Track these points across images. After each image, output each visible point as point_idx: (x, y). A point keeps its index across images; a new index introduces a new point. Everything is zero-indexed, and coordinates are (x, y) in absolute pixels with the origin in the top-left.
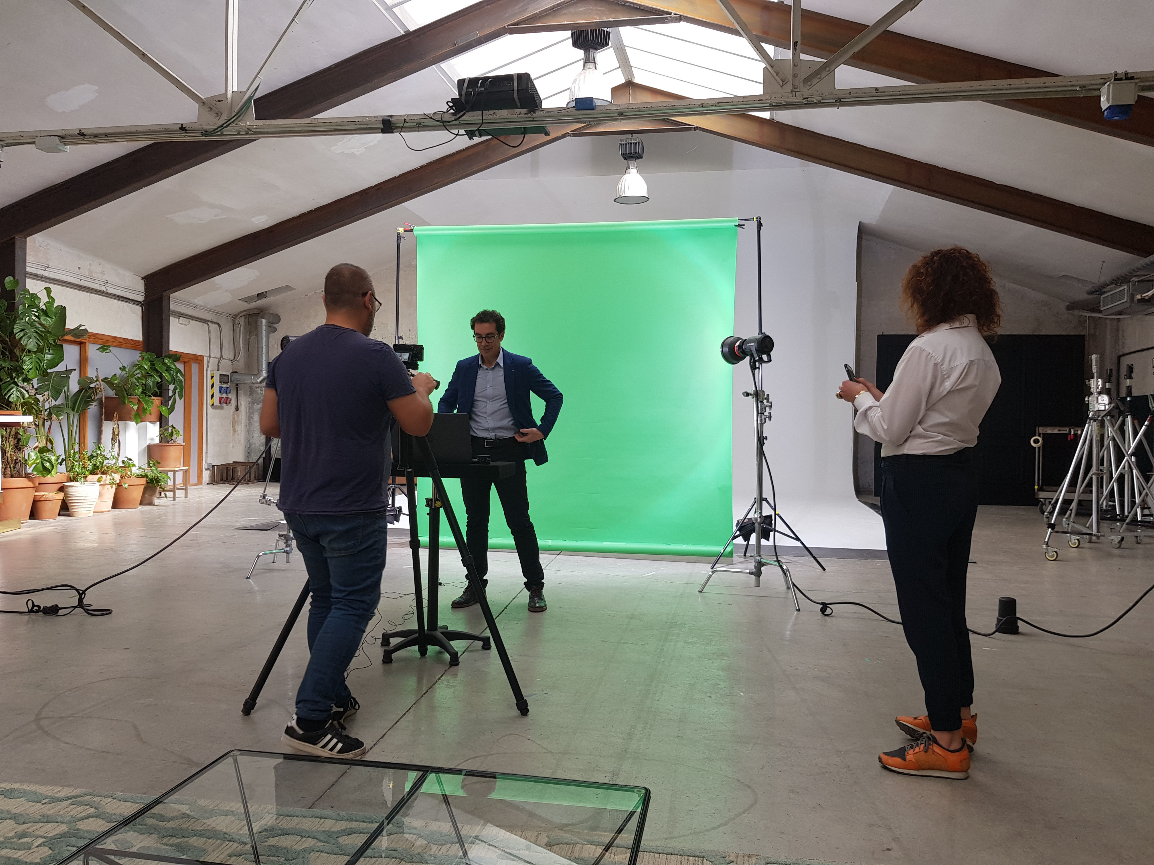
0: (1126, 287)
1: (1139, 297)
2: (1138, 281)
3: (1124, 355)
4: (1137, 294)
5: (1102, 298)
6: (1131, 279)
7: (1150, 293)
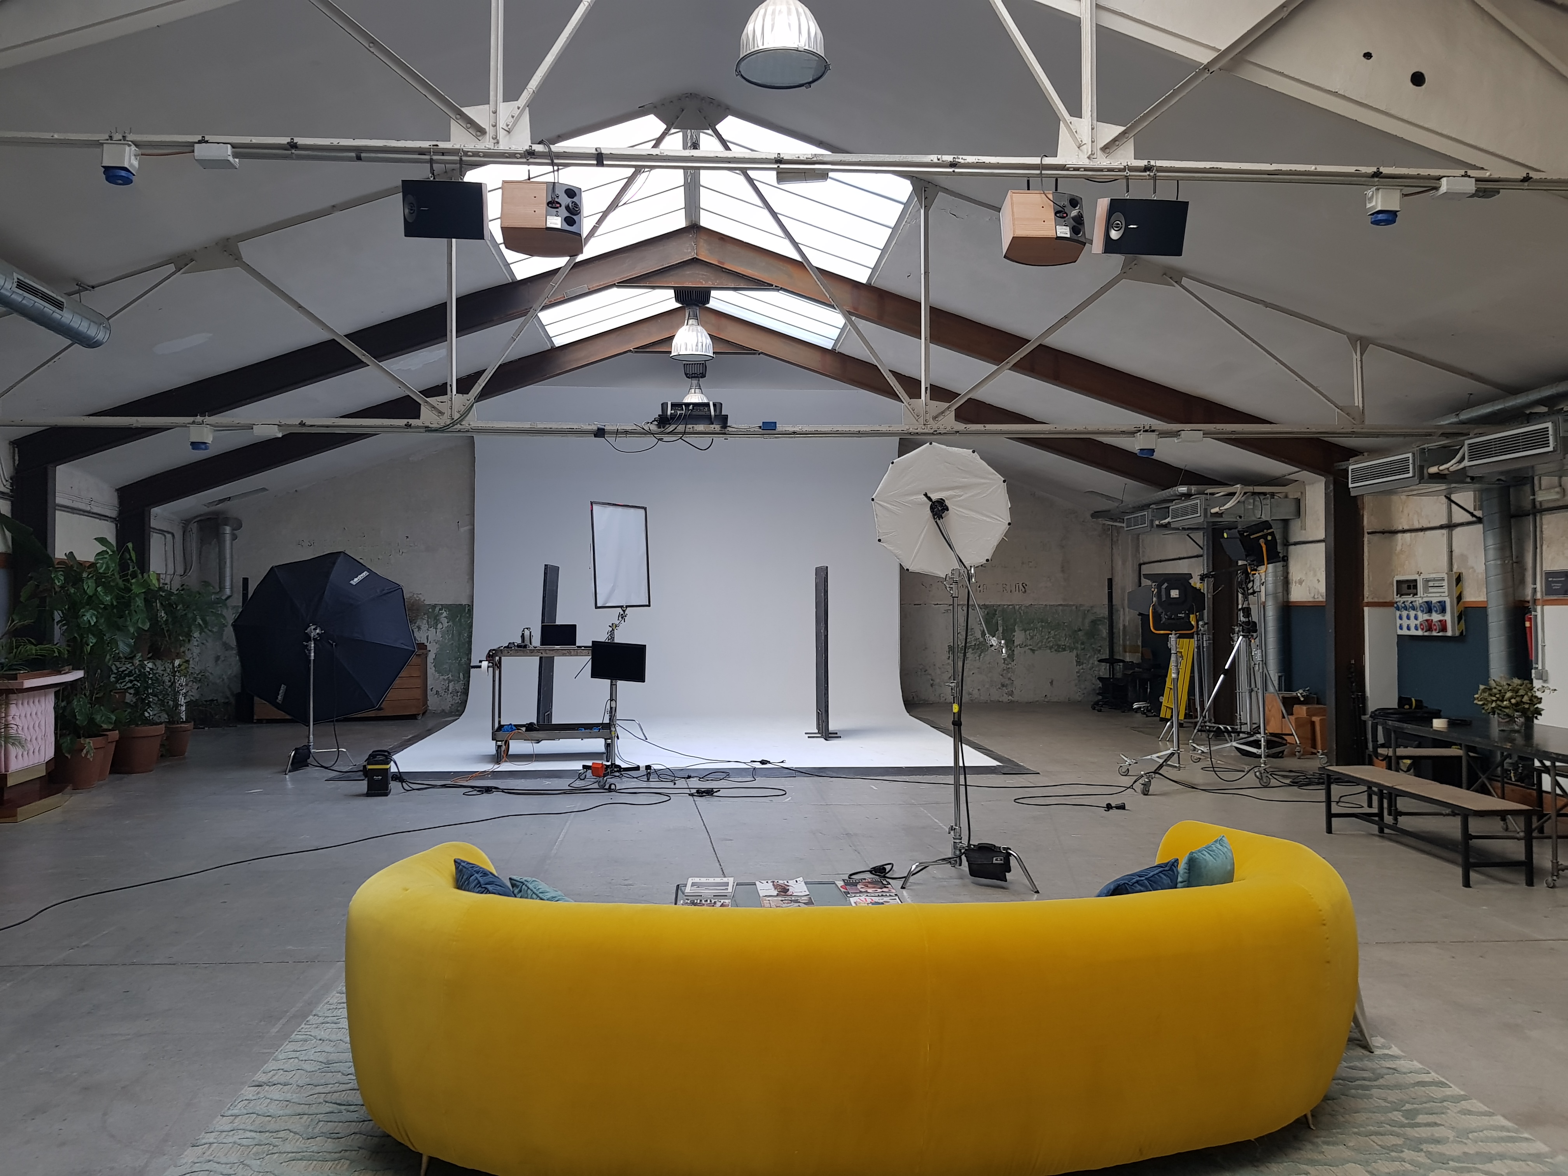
0: (1146, 513)
1: (1157, 523)
2: (1156, 509)
3: (1144, 564)
4: (1156, 521)
5: (1126, 518)
6: (1151, 507)
7: (1166, 521)
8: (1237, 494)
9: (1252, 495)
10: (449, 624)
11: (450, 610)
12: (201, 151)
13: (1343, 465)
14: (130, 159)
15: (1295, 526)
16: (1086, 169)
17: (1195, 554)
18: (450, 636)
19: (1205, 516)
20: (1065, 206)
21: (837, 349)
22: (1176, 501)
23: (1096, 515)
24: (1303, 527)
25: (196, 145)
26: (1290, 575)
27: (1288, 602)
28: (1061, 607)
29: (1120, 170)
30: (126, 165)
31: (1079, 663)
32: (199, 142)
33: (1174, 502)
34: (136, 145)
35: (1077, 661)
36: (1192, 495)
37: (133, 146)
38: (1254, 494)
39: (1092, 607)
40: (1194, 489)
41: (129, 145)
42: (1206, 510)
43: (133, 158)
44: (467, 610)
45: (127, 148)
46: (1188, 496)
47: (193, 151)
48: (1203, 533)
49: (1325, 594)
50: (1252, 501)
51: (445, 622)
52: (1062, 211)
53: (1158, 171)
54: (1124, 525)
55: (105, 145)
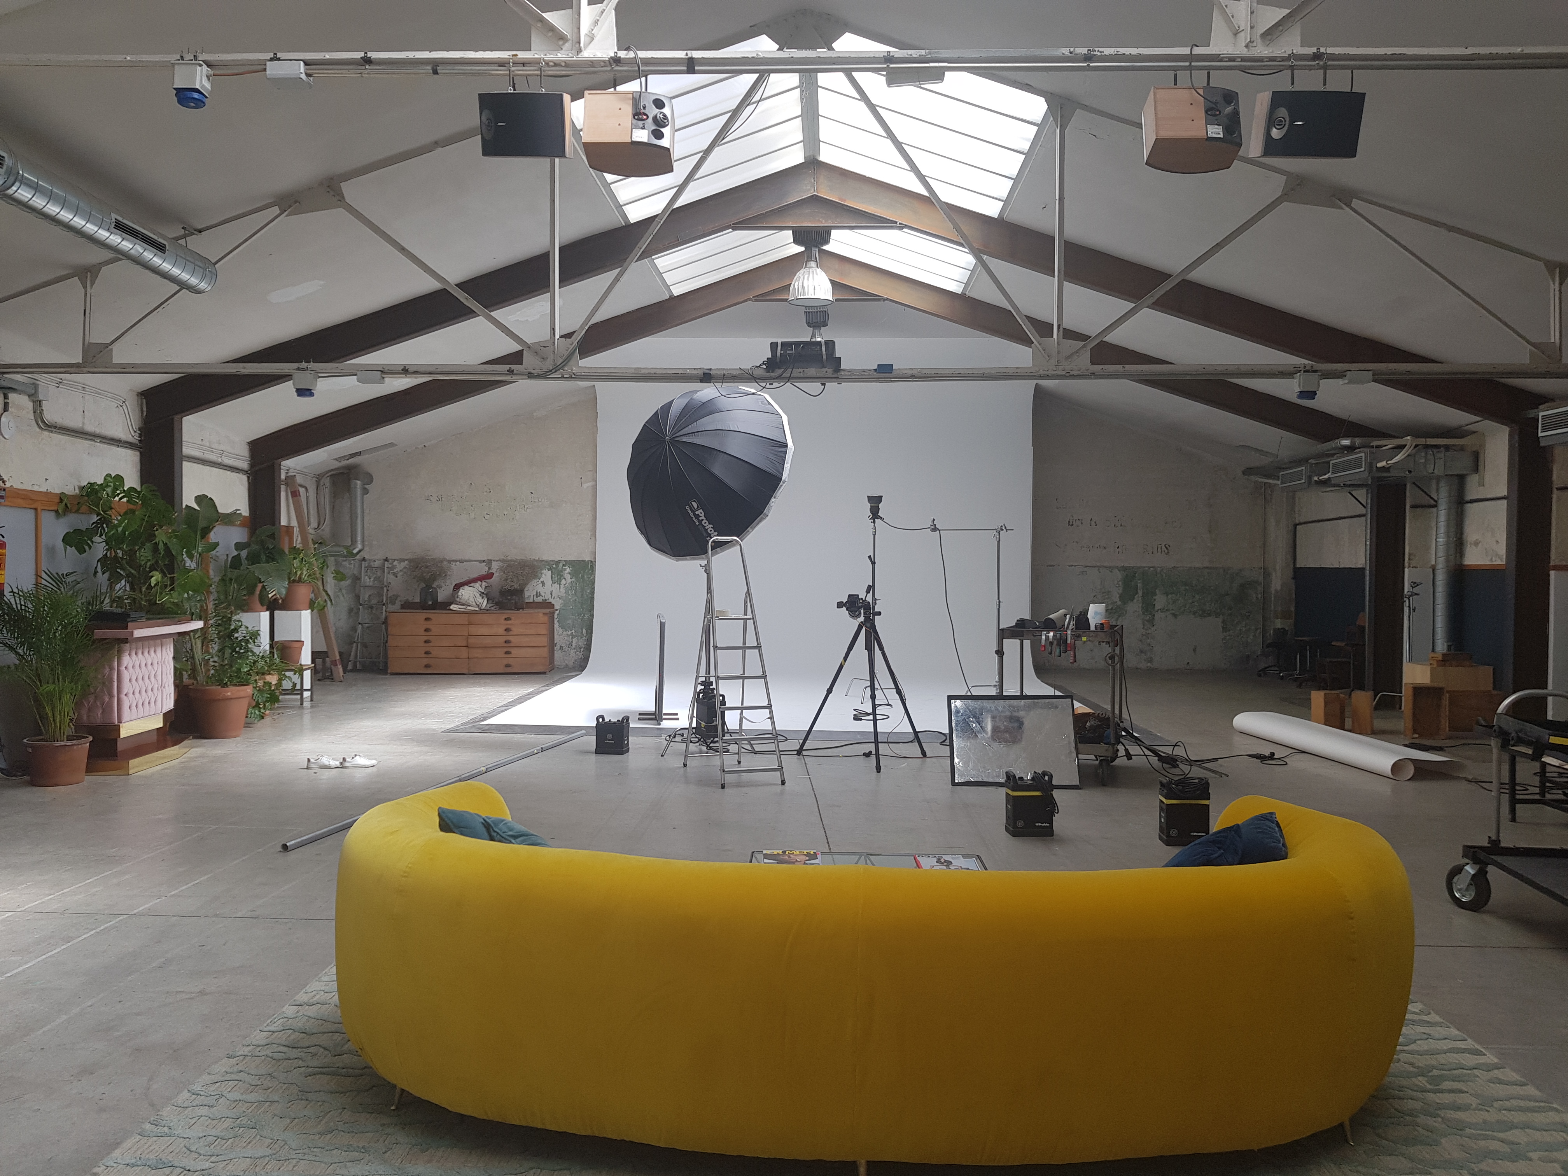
0: (1304, 468)
1: (1316, 478)
2: (1315, 463)
3: (1300, 524)
4: (1314, 476)
5: (1281, 473)
6: (1310, 461)
7: (1326, 476)
8: (1407, 446)
9: (1424, 448)
10: (573, 580)
11: (573, 566)
12: (273, 69)
13: (1531, 414)
14: (200, 79)
15: (1472, 481)
16: (1243, 59)
17: (1357, 514)
18: (573, 592)
19: (1370, 471)
20: (1217, 103)
21: (967, 293)
22: (1338, 455)
23: (1248, 471)
24: (1481, 484)
25: (268, 63)
26: (1465, 535)
27: (1461, 565)
28: (1207, 570)
29: (1283, 59)
30: (197, 87)
31: (1225, 629)
32: (271, 60)
33: (1335, 456)
34: (208, 66)
35: (1223, 628)
36: (1356, 448)
37: (205, 66)
38: (1426, 446)
39: (1240, 570)
40: (1358, 441)
41: (201, 65)
42: (1371, 465)
43: (205, 79)
44: (589, 566)
45: (199, 68)
46: (1351, 449)
47: (265, 70)
48: (1367, 490)
49: (1504, 557)
50: (1423, 454)
51: (568, 578)
52: (1214, 108)
53: (1329, 60)
54: (1279, 482)
55: (176, 66)
